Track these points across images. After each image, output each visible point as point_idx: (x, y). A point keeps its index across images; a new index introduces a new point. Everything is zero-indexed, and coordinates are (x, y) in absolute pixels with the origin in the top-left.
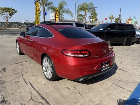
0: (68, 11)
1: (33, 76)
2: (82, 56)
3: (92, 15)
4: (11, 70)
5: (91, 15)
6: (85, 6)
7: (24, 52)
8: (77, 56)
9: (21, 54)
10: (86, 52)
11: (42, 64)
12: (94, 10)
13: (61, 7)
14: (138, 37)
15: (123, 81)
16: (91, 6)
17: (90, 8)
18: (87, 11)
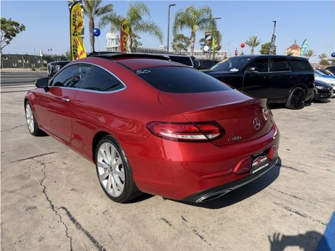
0: (151, 28)
1: (72, 190)
2: (202, 137)
3: (209, 38)
4: (13, 177)
5: (206, 36)
6: (191, 14)
7: (45, 128)
8: (189, 137)
9: (39, 133)
10: (213, 128)
11: (95, 160)
12: (213, 23)
13: (135, 16)
14: (320, 88)
15: (299, 196)
16: (206, 16)
17: (204, 21)
18: (196, 27)
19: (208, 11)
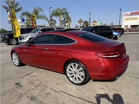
3: (66, 20)
4: (27, 84)
5: (65, 20)
6: (59, 11)
12: (67, 14)
16: (65, 11)
17: (64, 13)
18: (61, 16)
19: (65, 9)
